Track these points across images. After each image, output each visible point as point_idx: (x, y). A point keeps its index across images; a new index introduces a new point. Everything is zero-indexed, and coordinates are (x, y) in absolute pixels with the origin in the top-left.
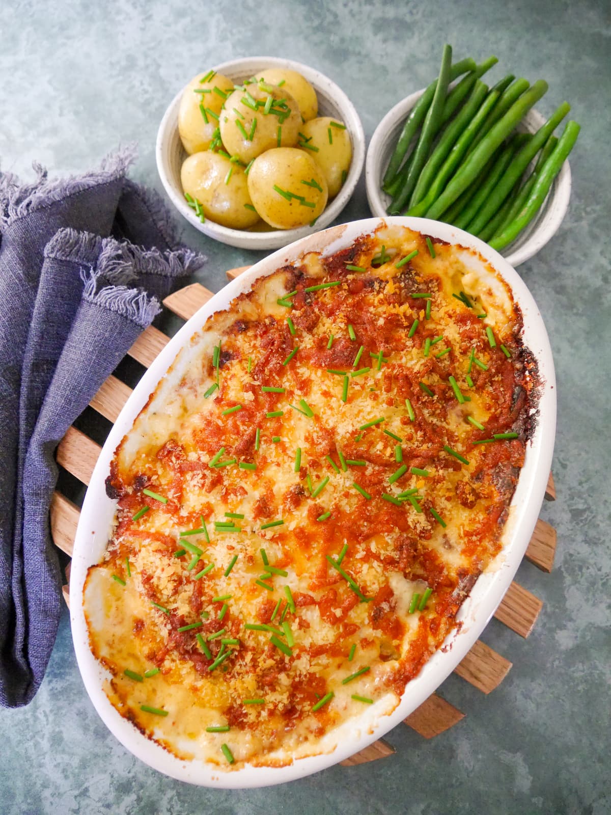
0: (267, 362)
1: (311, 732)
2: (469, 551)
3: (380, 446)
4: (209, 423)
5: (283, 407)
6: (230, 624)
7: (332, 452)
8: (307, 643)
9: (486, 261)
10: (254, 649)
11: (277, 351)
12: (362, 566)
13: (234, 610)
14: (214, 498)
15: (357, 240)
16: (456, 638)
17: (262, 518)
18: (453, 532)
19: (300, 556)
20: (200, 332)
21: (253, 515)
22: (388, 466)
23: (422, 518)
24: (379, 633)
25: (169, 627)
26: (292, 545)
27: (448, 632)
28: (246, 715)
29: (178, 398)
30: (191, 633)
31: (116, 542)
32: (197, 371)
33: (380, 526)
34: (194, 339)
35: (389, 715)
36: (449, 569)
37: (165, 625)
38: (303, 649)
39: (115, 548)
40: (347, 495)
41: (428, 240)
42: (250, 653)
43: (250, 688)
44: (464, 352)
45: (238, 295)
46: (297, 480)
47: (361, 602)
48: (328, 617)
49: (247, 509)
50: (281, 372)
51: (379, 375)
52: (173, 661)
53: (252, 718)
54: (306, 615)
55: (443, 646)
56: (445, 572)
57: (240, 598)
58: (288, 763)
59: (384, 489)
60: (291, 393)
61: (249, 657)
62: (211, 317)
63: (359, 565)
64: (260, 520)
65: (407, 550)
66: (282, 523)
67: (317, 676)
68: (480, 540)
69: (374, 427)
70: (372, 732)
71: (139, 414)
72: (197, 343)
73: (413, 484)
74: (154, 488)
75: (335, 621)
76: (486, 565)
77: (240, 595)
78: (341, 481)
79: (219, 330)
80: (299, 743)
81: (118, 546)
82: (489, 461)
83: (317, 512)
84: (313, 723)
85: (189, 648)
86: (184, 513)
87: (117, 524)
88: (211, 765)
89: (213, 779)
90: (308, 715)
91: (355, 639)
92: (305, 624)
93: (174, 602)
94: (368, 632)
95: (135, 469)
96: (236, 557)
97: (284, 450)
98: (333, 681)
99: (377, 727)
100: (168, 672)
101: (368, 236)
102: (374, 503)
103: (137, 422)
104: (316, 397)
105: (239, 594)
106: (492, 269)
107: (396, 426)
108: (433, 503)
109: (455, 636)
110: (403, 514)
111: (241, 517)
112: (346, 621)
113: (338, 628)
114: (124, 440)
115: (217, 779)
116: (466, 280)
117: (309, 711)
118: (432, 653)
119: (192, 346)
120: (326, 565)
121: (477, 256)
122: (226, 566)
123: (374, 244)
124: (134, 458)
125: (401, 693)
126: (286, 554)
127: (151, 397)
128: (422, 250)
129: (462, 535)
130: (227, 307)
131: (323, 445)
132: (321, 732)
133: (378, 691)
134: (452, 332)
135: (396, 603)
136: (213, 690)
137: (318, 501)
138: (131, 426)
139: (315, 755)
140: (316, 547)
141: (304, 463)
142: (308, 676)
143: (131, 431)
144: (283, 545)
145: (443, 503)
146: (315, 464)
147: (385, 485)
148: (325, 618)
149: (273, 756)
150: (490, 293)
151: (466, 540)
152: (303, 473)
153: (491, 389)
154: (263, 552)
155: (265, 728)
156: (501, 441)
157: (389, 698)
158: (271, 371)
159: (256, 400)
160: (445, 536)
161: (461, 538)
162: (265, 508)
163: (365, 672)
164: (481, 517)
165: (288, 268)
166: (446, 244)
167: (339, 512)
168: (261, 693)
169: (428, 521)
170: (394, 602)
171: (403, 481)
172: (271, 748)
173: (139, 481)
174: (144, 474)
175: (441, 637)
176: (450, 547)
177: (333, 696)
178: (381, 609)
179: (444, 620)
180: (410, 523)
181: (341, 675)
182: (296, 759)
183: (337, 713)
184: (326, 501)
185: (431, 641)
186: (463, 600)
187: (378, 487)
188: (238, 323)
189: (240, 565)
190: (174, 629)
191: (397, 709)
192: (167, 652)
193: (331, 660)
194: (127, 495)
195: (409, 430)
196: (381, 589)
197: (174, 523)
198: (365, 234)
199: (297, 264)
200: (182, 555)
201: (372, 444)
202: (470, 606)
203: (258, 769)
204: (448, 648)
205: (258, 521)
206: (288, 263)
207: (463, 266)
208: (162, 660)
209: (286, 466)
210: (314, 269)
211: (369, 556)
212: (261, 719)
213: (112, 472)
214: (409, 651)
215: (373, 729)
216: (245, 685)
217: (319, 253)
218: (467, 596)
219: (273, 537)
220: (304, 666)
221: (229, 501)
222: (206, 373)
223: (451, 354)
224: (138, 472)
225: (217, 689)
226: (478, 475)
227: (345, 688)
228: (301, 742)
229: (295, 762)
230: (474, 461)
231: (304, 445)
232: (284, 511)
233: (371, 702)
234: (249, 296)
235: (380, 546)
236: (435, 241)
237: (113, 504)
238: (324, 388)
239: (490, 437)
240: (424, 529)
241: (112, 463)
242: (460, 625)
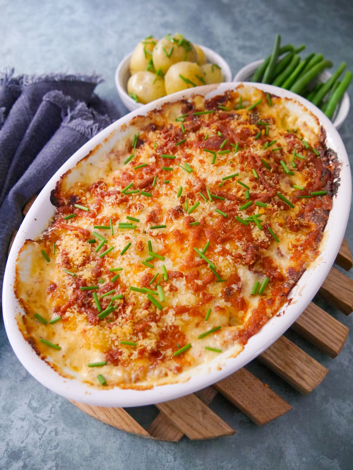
0: (166, 145)
1: (171, 370)
2: (296, 256)
3: (234, 190)
4: (124, 173)
5: (174, 167)
6: (119, 287)
7: (203, 189)
8: (174, 302)
9: (302, 105)
10: (134, 304)
11: (173, 140)
12: (219, 257)
13: (123, 278)
14: (120, 211)
15: (226, 93)
16: (287, 307)
17: (152, 223)
18: (284, 247)
19: (175, 248)
20: (128, 124)
21: (146, 220)
22: (240, 201)
23: (262, 233)
24: (229, 304)
25: (74, 286)
26: (171, 241)
27: (281, 304)
28: (121, 353)
29: (107, 159)
30: (89, 292)
31: (50, 230)
32: (122, 147)
33: (233, 236)
34: (124, 127)
35: (235, 357)
36: (281, 269)
37: (72, 285)
38: (170, 307)
39: (48, 234)
40: (211, 215)
41: (268, 96)
42: (131, 306)
43: (126, 333)
44: (290, 152)
45: (153, 109)
46: (179, 204)
47: (217, 282)
48: (192, 285)
49: (143, 218)
50: (174, 150)
51: (236, 155)
52: (72, 312)
53: (125, 356)
54: (175, 283)
55: (278, 314)
56: (279, 270)
57: (129, 272)
58: (150, 388)
59: (237, 214)
60: (180, 160)
61: (129, 309)
62: (135, 117)
63: (217, 257)
64: (150, 224)
65: (252, 250)
66: (165, 227)
67: (180, 329)
68: (304, 250)
69: (231, 180)
70: (220, 369)
71: (81, 160)
72: (124, 130)
73: (257, 212)
74: (80, 203)
75: (198, 289)
76: (308, 265)
77: (129, 270)
78: (208, 206)
79: (139, 126)
80: (159, 377)
81: (50, 233)
82: (307, 208)
83: (190, 222)
84: (174, 364)
85: (86, 302)
86: (99, 217)
87: (53, 221)
88: (86, 385)
89: (86, 393)
90: (170, 359)
91: (212, 306)
92: (174, 289)
93: (81, 271)
94: (222, 303)
95: (72, 191)
96: (130, 244)
97: (171, 188)
98: (192, 337)
99: (224, 365)
100: (67, 320)
101: (232, 91)
102: (229, 221)
103: (79, 164)
104: (195, 163)
105: (129, 269)
106: (306, 110)
107: (246, 181)
108: (270, 225)
109: (286, 307)
110: (249, 231)
111: (138, 221)
112: (205, 291)
113: (199, 295)
114: (69, 172)
115: (90, 394)
116: (289, 120)
117: (170, 357)
118: (269, 319)
119: (121, 131)
120: (193, 254)
121: (297, 103)
122: (122, 249)
123: (237, 96)
124: (73, 185)
125: (244, 343)
126: (166, 246)
127: (91, 152)
128: (264, 101)
129: (291, 247)
130: (146, 115)
131: (197, 185)
132: (179, 370)
133: (226, 344)
134: (283, 141)
135: (242, 286)
136: (98, 333)
137: (191, 215)
138: (75, 165)
139: (172, 383)
140: (187, 244)
141: (184, 194)
142: (173, 328)
143: (74, 168)
144: (164, 241)
145: (277, 228)
146: (191, 196)
147: (238, 212)
148: (189, 285)
149: (138, 384)
150: (305, 124)
151: (294, 250)
152: (183, 200)
153: (307, 169)
154: (150, 243)
155: (134, 365)
156: (314, 196)
157: (237, 347)
158: (168, 150)
159: (157, 162)
160: (278, 248)
161: (290, 250)
162: (155, 217)
163: (217, 330)
164: (304, 238)
165: (184, 101)
166: (278, 98)
167: (205, 223)
168: (135, 338)
169: (267, 236)
170: (241, 284)
171: (250, 211)
172: (137, 380)
173: (73, 199)
174: (77, 196)
175: (275, 308)
176: (282, 256)
177: (190, 347)
178: (231, 289)
179: (278, 297)
180: (254, 236)
181: (198, 332)
182: (157, 386)
183: (193, 359)
184: (198, 217)
185: (269, 311)
186: (292, 288)
187: (233, 213)
188: (151, 125)
189: (132, 249)
190: (77, 288)
191: (241, 353)
192: (69, 306)
193: (191, 318)
194: (63, 204)
195: (253, 184)
196: (231, 275)
197: (91, 222)
198: (231, 89)
199: (190, 101)
200: (93, 243)
201: (229, 190)
202: (298, 289)
203: (125, 391)
204: (282, 314)
205: (149, 224)
206: (184, 99)
207: (288, 112)
208: (64, 312)
209: (171, 196)
210: (200, 105)
211: (224, 252)
212: (133, 357)
213: (57, 187)
214: (250, 318)
215: (222, 367)
216: (124, 330)
217: (203, 97)
218: (294, 285)
219: (158, 234)
220: (171, 319)
221: (131, 212)
222: (127, 150)
223: (281, 151)
224: (73, 193)
225: (101, 332)
226: (301, 214)
227: (200, 341)
228: (162, 377)
229: (155, 387)
230: (297, 208)
231: (184, 186)
232: (167, 221)
233: (220, 351)
234: (160, 111)
235: (232, 247)
236: (271, 96)
237: (53, 209)
238: (201, 158)
239: (307, 194)
240: (263, 241)
241: (58, 182)
242: (291, 300)
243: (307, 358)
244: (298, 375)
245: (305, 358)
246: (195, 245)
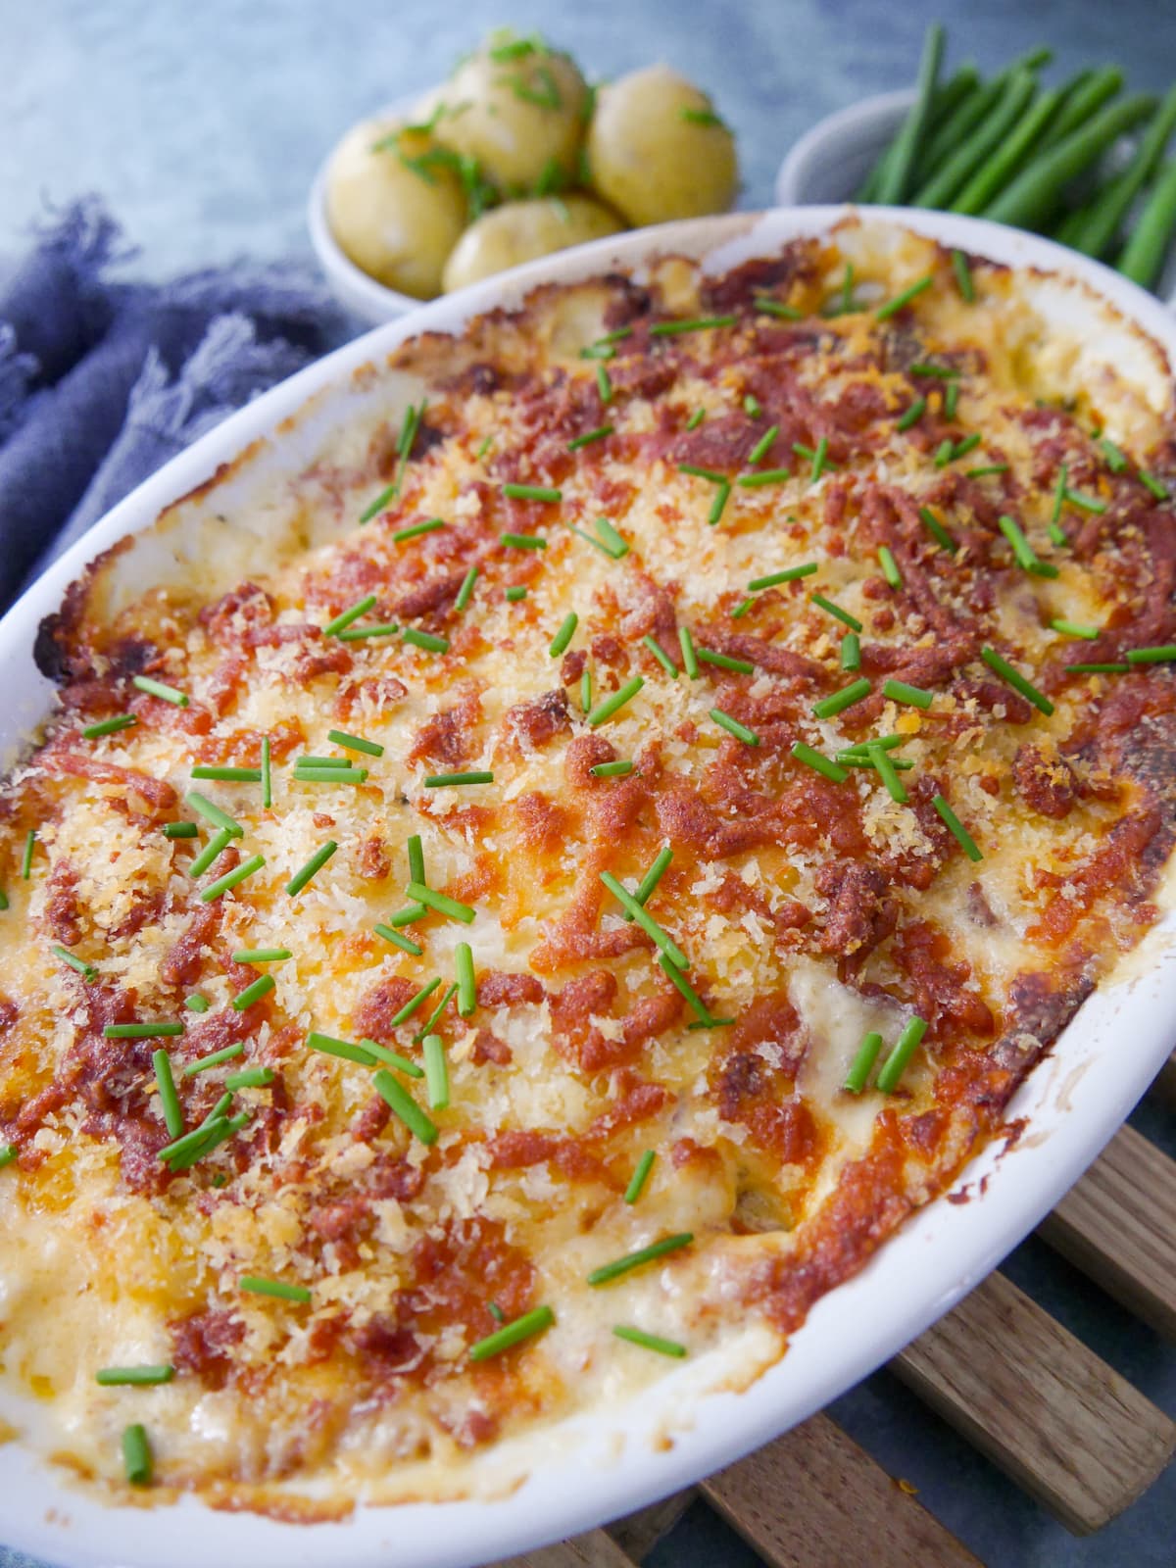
0: (529, 447)
1: (447, 1429)
2: (1054, 927)
3: (797, 632)
4: (351, 557)
5: (552, 535)
6: (265, 1032)
7: (663, 624)
8: (492, 1113)
9: (1099, 296)
10: (317, 1113)
11: (560, 426)
12: (708, 918)
13: (289, 996)
14: (313, 708)
15: (788, 249)
16: (1002, 1162)
17: (434, 761)
18: (1000, 882)
19: (524, 872)
20: (382, 364)
21: (410, 748)
22: (819, 680)
23: (908, 819)
24: (739, 1133)
25: (82, 1018)
26: (510, 841)
27: (974, 1146)
28: (239, 1333)
29: (291, 502)
30: (141, 1047)
31: (18, 778)
32: (353, 451)
33: (775, 826)
34: (365, 376)
35: (742, 1390)
36: (984, 980)
37: (72, 1012)
38: (474, 1136)
39: (9, 795)
40: (688, 733)
41: (958, 265)
42: (302, 1121)
43: (272, 1240)
44: (1043, 482)
45: (489, 306)
46: (556, 684)
47: (693, 1027)
48: (577, 1040)
49: (401, 738)
50: (561, 468)
51: (816, 489)
52: (65, 1131)
53: (252, 1350)
54: (505, 1028)
55: (956, 1188)
56: (972, 986)
57: (316, 970)
58: (337, 1513)
59: (801, 736)
60: (579, 505)
61: (294, 1134)
62: (411, 340)
63: (700, 916)
64: (428, 765)
65: (855, 892)
66: (487, 779)
67: (508, 1237)
68: (1089, 898)
69: (784, 588)
70: (668, 1445)
71: (179, 502)
72: (366, 388)
73: (887, 725)
74: (160, 673)
75: (600, 1060)
76: (1106, 969)
77: (317, 958)
78: (679, 698)
79: (429, 374)
80: (392, 1460)
81: (19, 792)
82: (1110, 717)
83: (596, 764)
84: (466, 1401)
85: (121, 1091)
86: (223, 730)
87: (36, 741)
88: (64, 1475)
89: (51, 1516)
90: (452, 1375)
91: (659, 1139)
92: (496, 1052)
93: (120, 954)
94: (704, 1124)
95: (130, 622)
96: (333, 848)
97: (532, 618)
98: (559, 1274)
99: (689, 1427)
100: (35, 1165)
101: (814, 242)
102: (766, 764)
103: (169, 517)
104: (640, 519)
105: (316, 953)
106: (1115, 314)
107: (851, 599)
108: (943, 786)
109: (997, 1157)
110: (850, 809)
111: (378, 751)
112: (632, 1069)
113: (604, 1086)
114: (124, 545)
115: (66, 1521)
116: (1045, 359)
117: (456, 1362)
118: (914, 1210)
119: (352, 391)
120: (598, 899)
121: (1077, 291)
122: (297, 867)
123: (831, 260)
124: (137, 600)
125: (790, 1323)
126: (483, 862)
127: (223, 471)
128: (941, 281)
129: (1031, 885)
130: (458, 329)
131: (640, 608)
132: (486, 1431)
133: (708, 1318)
134: (1014, 441)
135: (804, 1050)
136: (152, 1232)
137: (602, 731)
138: (152, 521)
139: (438, 1500)
140: (577, 857)
141: (580, 643)
142: (476, 1231)
143: (146, 531)
144: (478, 838)
145: (972, 797)
146: (612, 651)
147: (804, 724)
148: (565, 1039)
149: (298, 1487)
150: (1110, 375)
151: (1043, 897)
152: (575, 669)
153: (1115, 554)
154: (416, 845)
155: (292, 1393)
156: (1143, 667)
157: (754, 1339)
158: (534, 468)
159: (486, 515)
160: (976, 888)
161: (1028, 896)
162: (449, 736)
163: (673, 1250)
164: (1090, 844)
165: (615, 280)
166: (1002, 269)
167: (659, 767)
168: (307, 1267)
169: (927, 833)
170: (797, 1044)
171: (858, 724)
172: (294, 1464)
173: (131, 656)
174: (150, 642)
175: (947, 1160)
176: (991, 920)
177: (548, 1320)
178: (754, 1064)
179: (962, 1112)
180: (869, 830)
181: (591, 1253)
182: (370, 1505)
183: (555, 1380)
184: (630, 740)
185: (915, 1173)
186: (1027, 1069)
187: (784, 728)
188: (475, 368)
189: (338, 869)
190: (94, 1027)
191: (773, 1375)
192: (55, 1104)
193: (561, 1189)
194: (88, 675)
195: (880, 607)
196: (759, 1000)
197: (190, 752)
198: (808, 235)
199: (641, 278)
200: (185, 837)
201: (776, 630)
202: (1054, 1075)
203: (224, 1518)
204: (973, 1192)
205: (420, 767)
206: (617, 269)
207: (1041, 325)
208: (32, 1128)
209: (530, 654)
210: (680, 294)
211: (734, 898)
212: (286, 1356)
213: (67, 608)
214: (831, 1201)
215: (674, 1434)
216: (262, 1228)
217: (693, 264)
218: (1040, 1055)
219: (454, 807)
220: (470, 1188)
221: (354, 713)
222: (374, 468)
223: (1007, 478)
224: (135, 631)
225: (165, 1229)
226: (1083, 743)
227: (597, 1298)
228: (404, 1458)
229: (362, 1514)
230: (1067, 715)
231: (585, 608)
232: (499, 754)
233: (682, 1353)
234: (515, 317)
235: (770, 877)
236: (973, 262)
237: (48, 691)
238: (665, 499)
239: (1110, 659)
240: (910, 854)
241: (73, 586)
242: (1019, 1126)
243: (1091, 1372)
244: (1047, 1448)
245: (1084, 1373)
246: (611, 861)
